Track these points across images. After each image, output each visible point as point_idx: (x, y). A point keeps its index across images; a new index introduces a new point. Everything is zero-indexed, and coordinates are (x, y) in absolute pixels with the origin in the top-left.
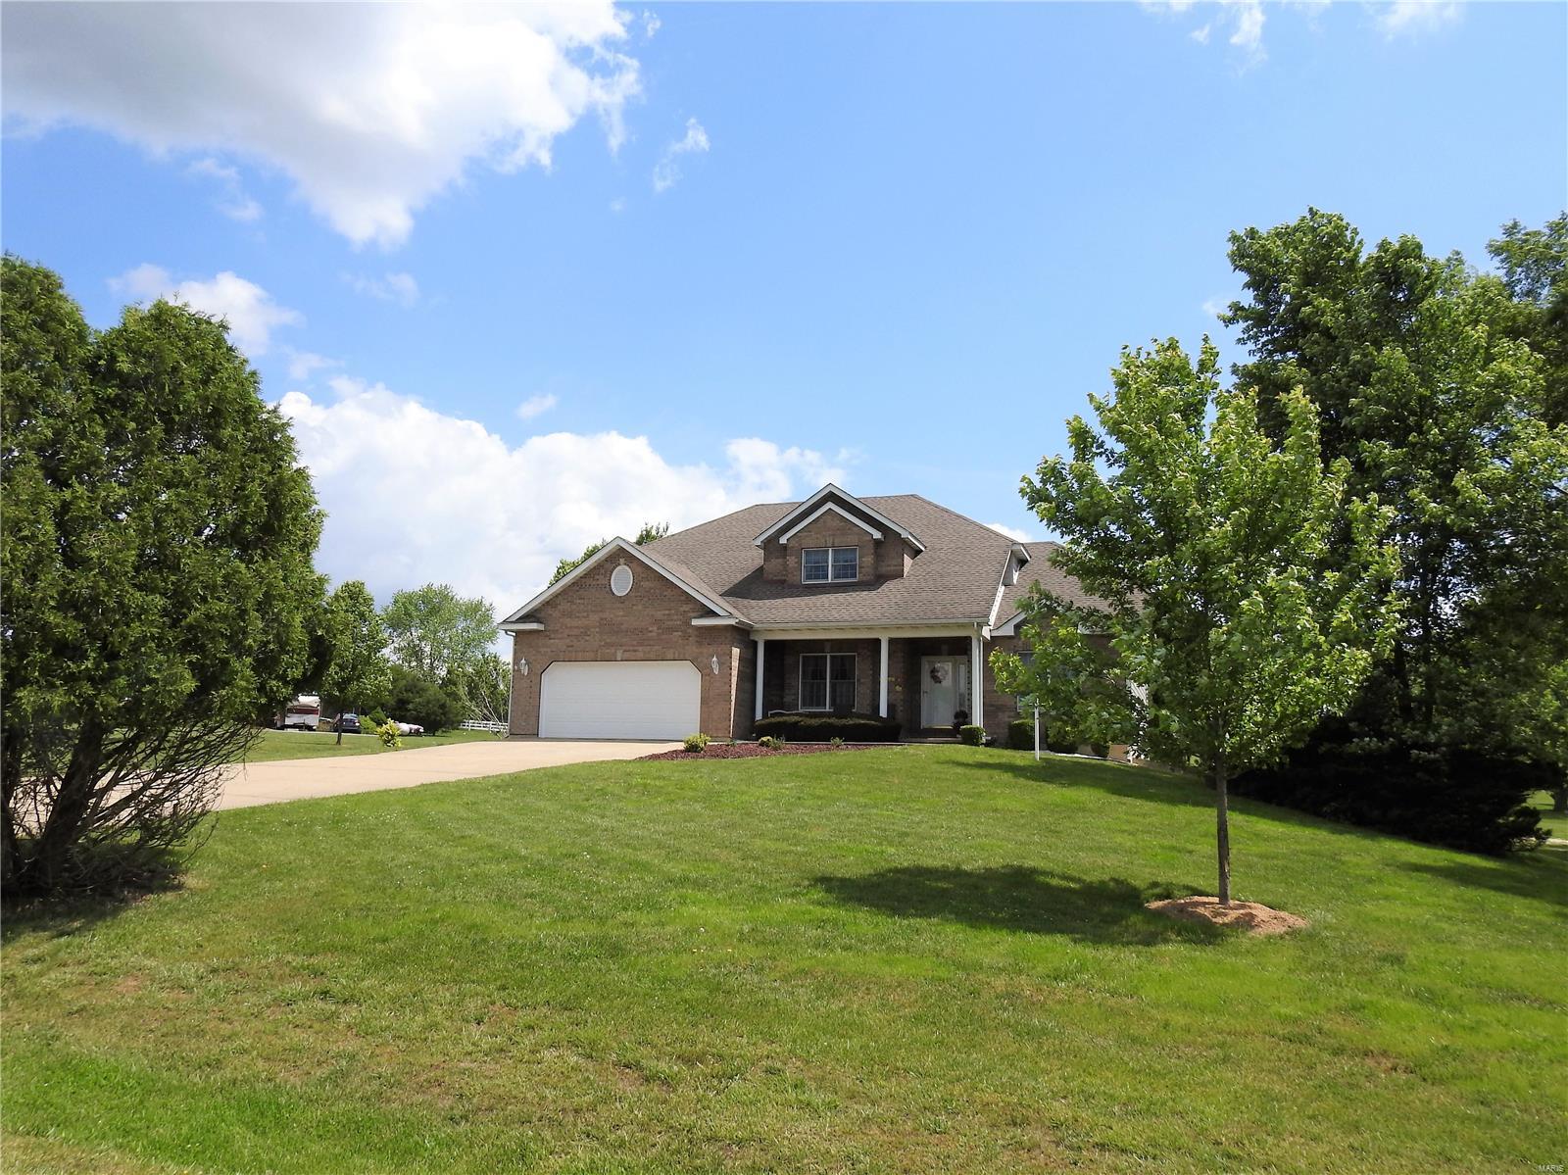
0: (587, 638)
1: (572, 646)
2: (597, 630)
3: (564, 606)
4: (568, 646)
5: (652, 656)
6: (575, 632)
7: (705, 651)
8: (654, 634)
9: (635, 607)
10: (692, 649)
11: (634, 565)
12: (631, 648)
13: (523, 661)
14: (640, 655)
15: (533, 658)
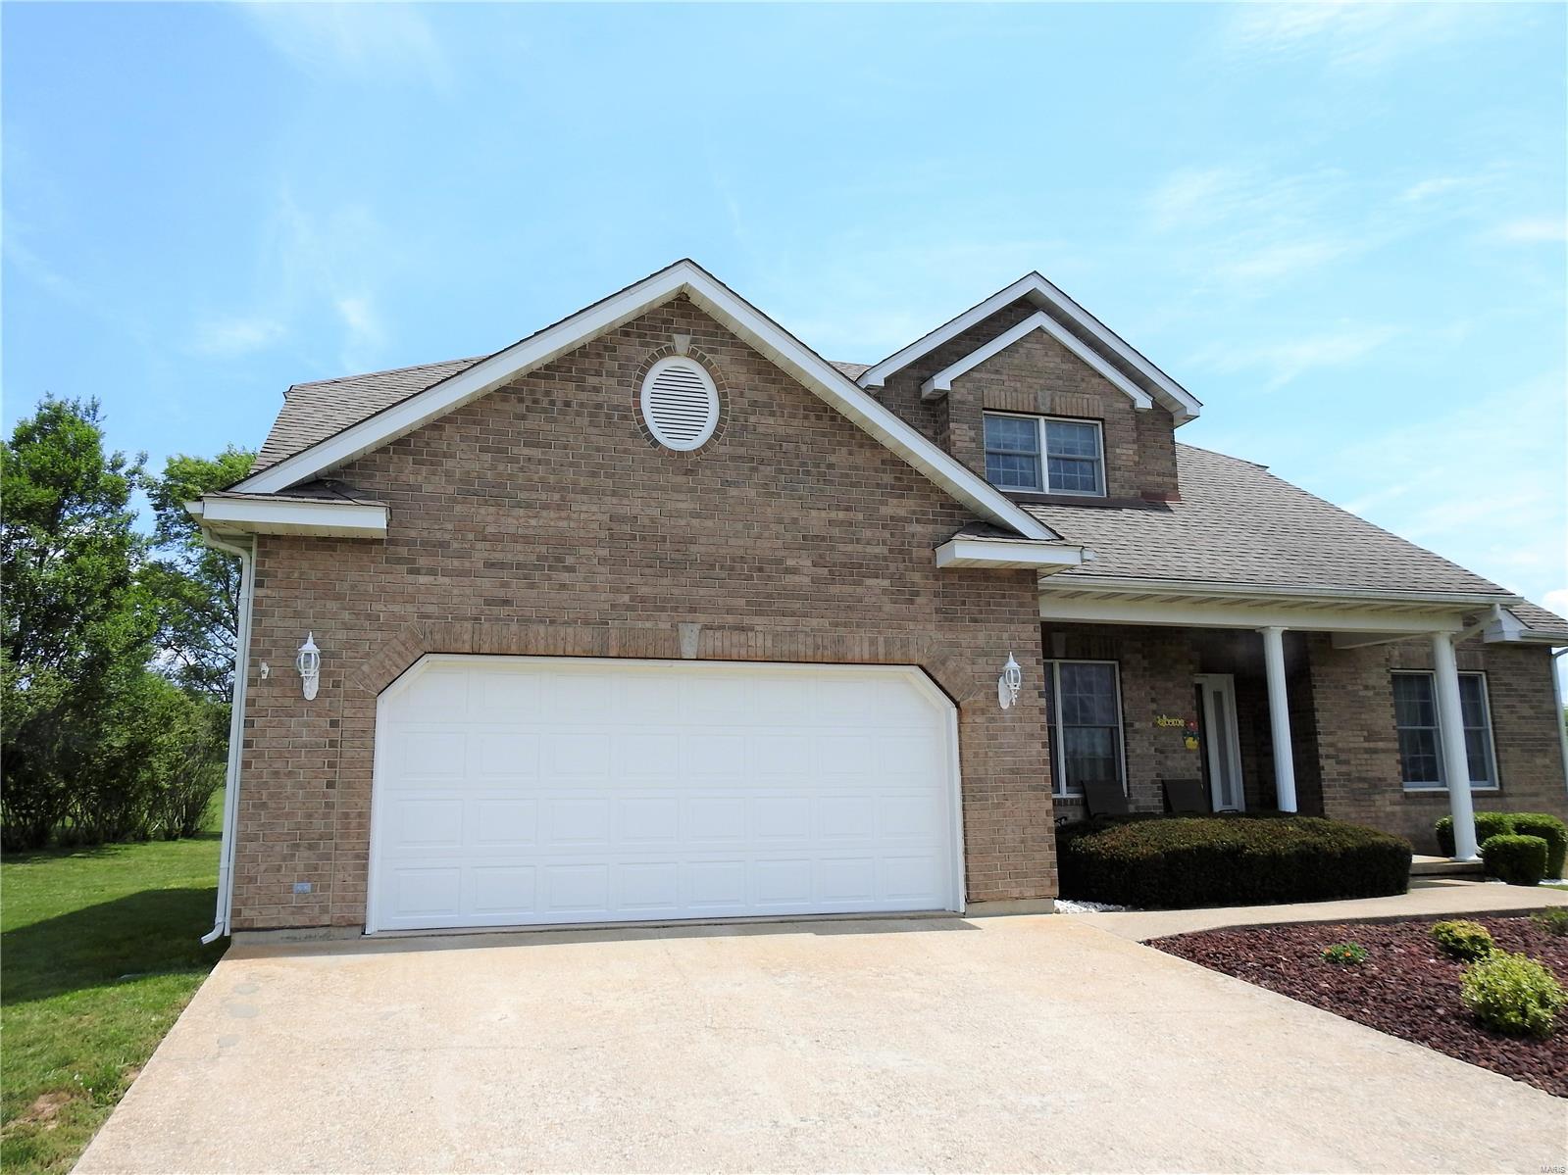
0: (565, 577)
1: (506, 602)
2: (604, 553)
3: (466, 460)
4: (489, 602)
5: (802, 647)
6: (517, 553)
7: (965, 639)
8: (807, 580)
9: (733, 492)
10: (929, 635)
11: (722, 359)
12: (730, 619)
13: (310, 647)
14: (760, 642)
15: (342, 635)
